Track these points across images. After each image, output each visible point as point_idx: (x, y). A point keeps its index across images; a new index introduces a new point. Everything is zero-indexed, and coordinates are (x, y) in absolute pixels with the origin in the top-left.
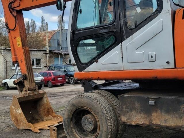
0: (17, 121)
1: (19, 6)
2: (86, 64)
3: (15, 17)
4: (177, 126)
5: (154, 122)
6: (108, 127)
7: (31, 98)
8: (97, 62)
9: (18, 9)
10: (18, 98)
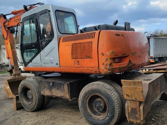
0: (8, 93)
1: (8, 25)
2: (27, 63)
3: (7, 31)
4: (61, 96)
5: (53, 94)
6: (36, 97)
7: (17, 80)
8: (31, 62)
9: (8, 26)
10: (7, 80)
